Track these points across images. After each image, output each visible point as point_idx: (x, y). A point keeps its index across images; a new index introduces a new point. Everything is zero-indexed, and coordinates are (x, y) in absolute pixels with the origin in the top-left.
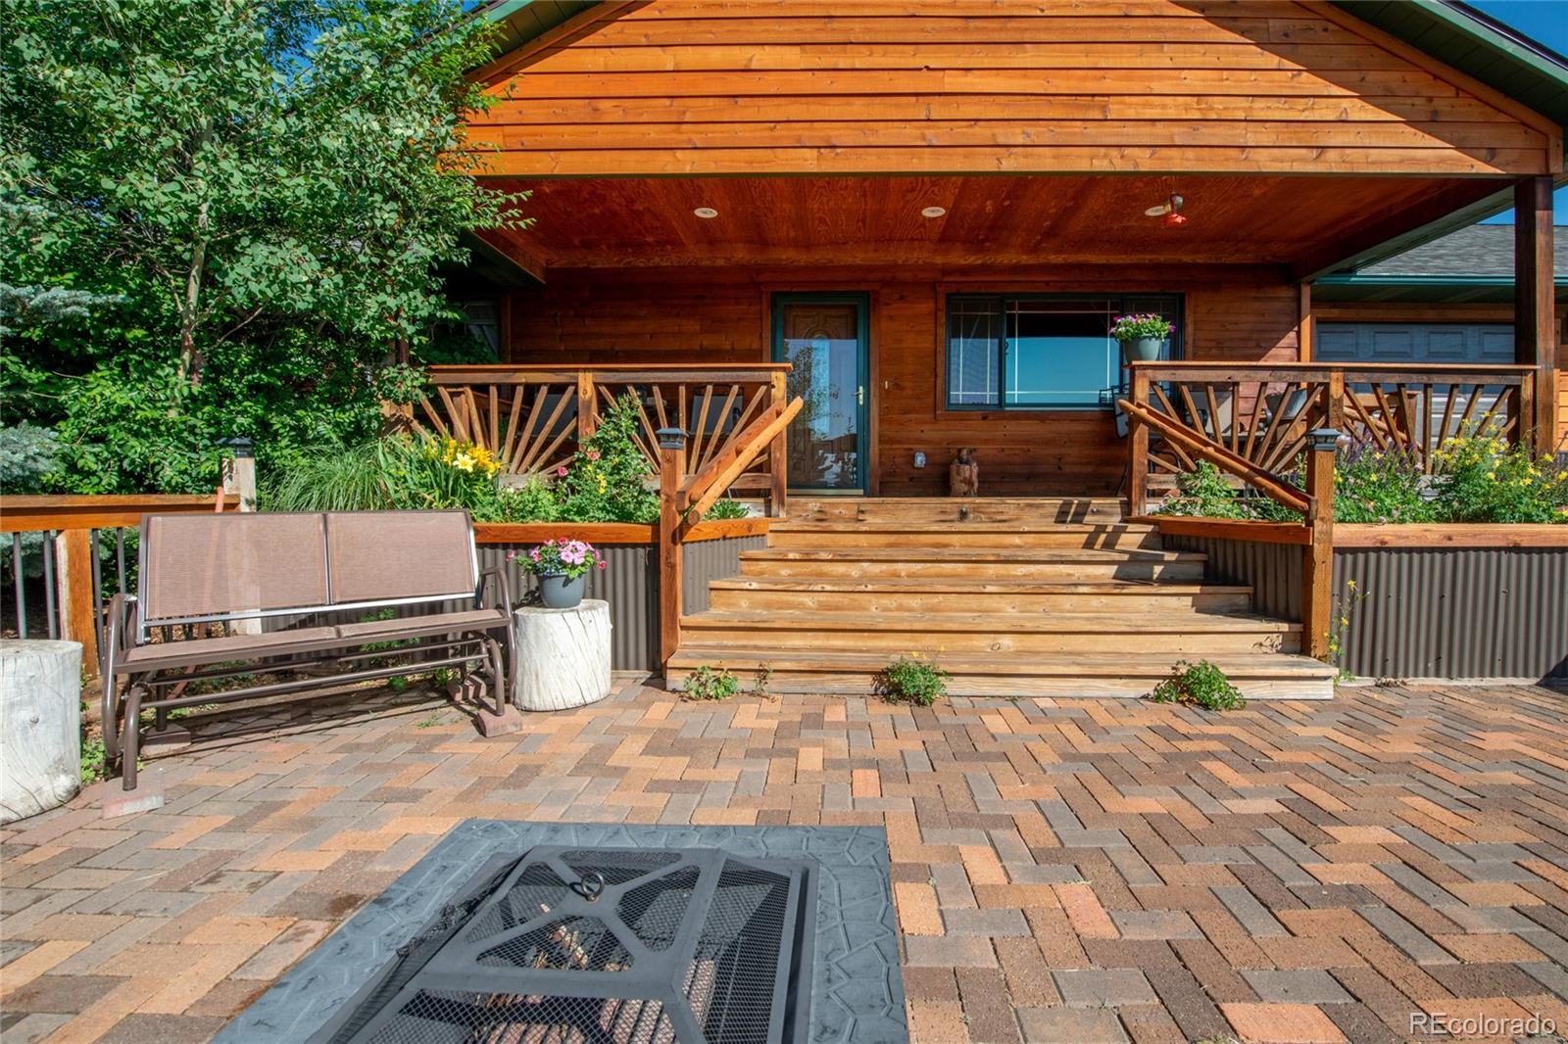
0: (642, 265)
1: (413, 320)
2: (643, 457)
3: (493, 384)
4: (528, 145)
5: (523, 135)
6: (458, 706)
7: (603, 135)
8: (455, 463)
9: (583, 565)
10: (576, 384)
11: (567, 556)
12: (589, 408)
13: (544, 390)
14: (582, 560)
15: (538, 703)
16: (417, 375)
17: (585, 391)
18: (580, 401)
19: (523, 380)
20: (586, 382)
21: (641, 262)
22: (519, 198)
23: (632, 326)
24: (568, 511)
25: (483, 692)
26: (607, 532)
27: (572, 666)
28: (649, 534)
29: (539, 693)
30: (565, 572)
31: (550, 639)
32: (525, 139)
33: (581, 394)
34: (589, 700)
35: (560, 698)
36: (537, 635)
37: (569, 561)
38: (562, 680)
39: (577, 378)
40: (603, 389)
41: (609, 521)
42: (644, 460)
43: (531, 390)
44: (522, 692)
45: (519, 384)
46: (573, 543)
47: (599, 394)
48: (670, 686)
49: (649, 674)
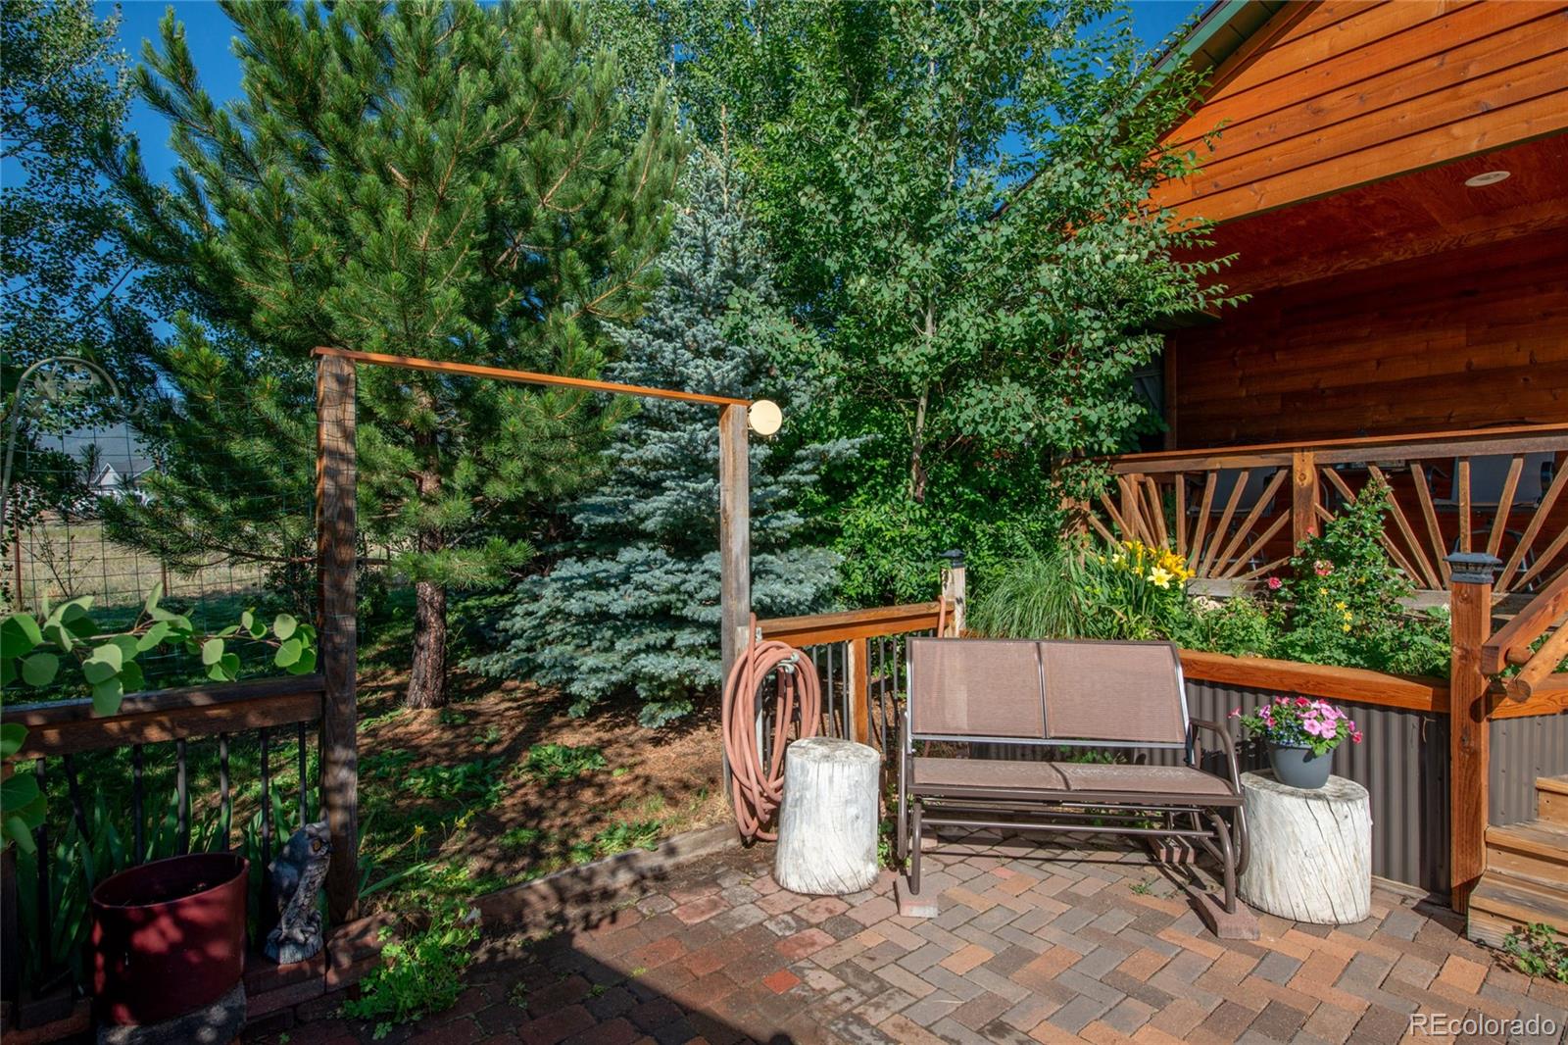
0: (1363, 267)
1: (1112, 431)
2: (1402, 572)
3: (1180, 473)
4: (1223, 185)
5: (1216, 175)
6: (1161, 868)
7: (1326, 142)
8: (1150, 578)
9: (1333, 739)
10: (1290, 468)
11: (1312, 725)
12: (1309, 498)
13: (1244, 477)
14: (1332, 733)
15: (1270, 902)
16: (1101, 472)
17: (1303, 477)
18: (1295, 489)
19: (1218, 466)
20: (1305, 466)
21: (1361, 263)
22: (1222, 265)
23: (1347, 353)
24: (1293, 645)
25: (1190, 859)
26: (1359, 686)
27: (1320, 871)
28: (1429, 698)
29: (1273, 892)
30: (1307, 745)
31: (1289, 829)
32: (1218, 179)
33: (1297, 480)
34: (1342, 919)
35: (1302, 906)
36: (1270, 819)
37: (1315, 732)
38: (1306, 885)
39: (1291, 460)
40: (1330, 473)
41: (1356, 666)
42: (1404, 577)
43: (1228, 477)
44: (1250, 883)
45: (1213, 471)
46: (1316, 705)
47: (1323, 477)
48: (1473, 933)
49: (1424, 895)
